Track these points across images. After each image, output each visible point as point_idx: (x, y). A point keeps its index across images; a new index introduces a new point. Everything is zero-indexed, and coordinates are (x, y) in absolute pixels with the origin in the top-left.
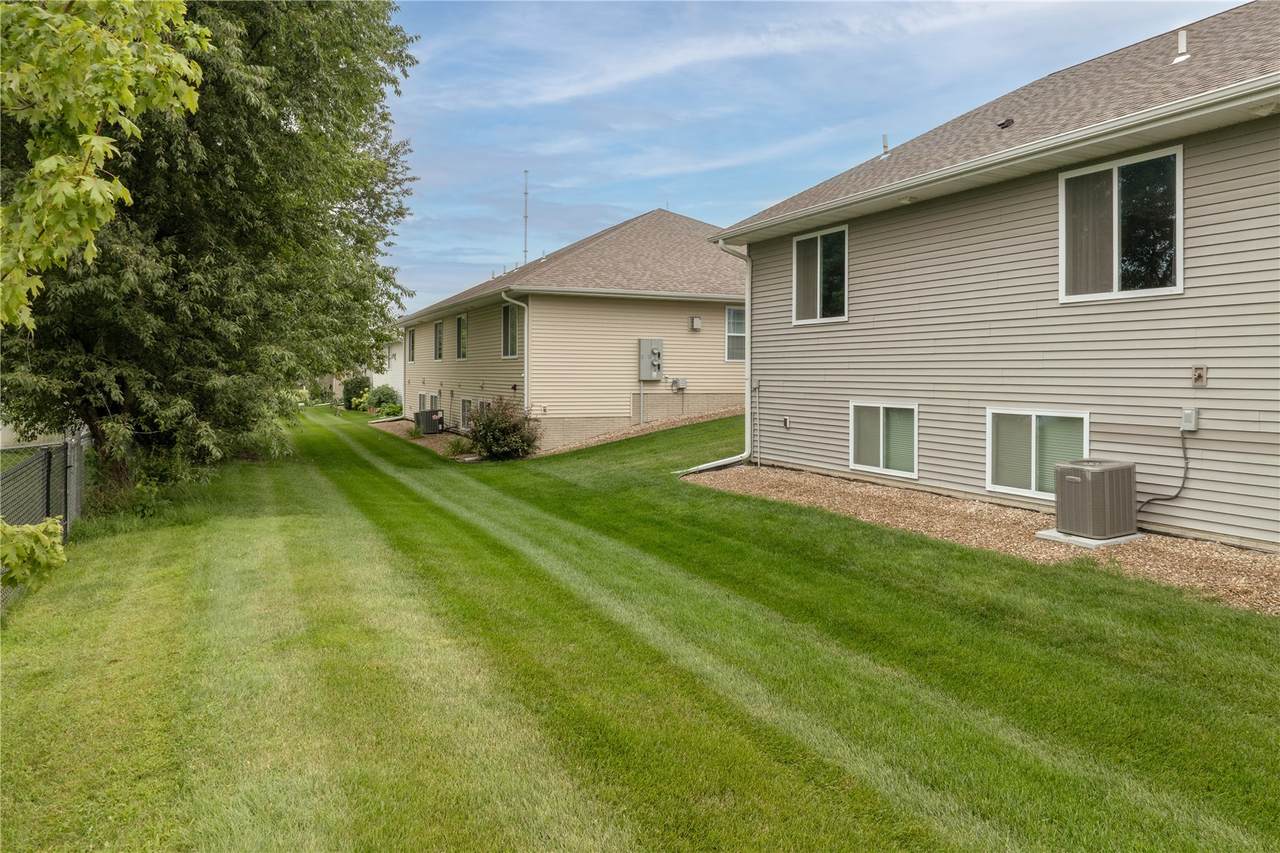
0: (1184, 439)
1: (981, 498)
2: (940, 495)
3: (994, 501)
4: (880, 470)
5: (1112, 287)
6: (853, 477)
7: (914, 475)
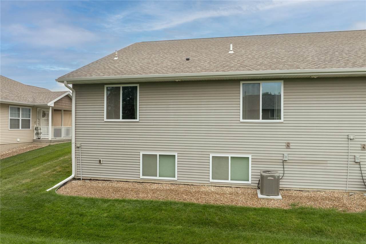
0: (283, 162)
1: (207, 185)
2: (188, 185)
3: (212, 185)
4: (158, 178)
5: (260, 118)
6: (141, 181)
7: (176, 179)
